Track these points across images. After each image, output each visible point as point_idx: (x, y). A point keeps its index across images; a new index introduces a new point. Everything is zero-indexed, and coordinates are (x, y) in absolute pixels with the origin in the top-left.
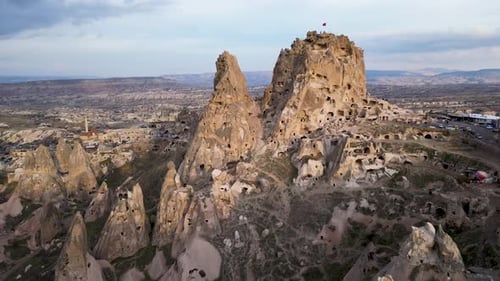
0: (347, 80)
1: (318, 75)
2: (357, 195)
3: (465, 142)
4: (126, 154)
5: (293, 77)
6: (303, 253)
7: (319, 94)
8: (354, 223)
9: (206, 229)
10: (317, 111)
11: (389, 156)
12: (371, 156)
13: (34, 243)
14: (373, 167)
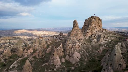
0: (99, 25)
1: (94, 24)
2: (104, 45)
3: (123, 35)
4: (50, 41)
5: (89, 24)
6: (96, 54)
7: (94, 27)
8: (104, 49)
9: (77, 50)
10: (94, 30)
11: (109, 38)
12: (106, 38)
13: (38, 57)
14: (106, 40)
